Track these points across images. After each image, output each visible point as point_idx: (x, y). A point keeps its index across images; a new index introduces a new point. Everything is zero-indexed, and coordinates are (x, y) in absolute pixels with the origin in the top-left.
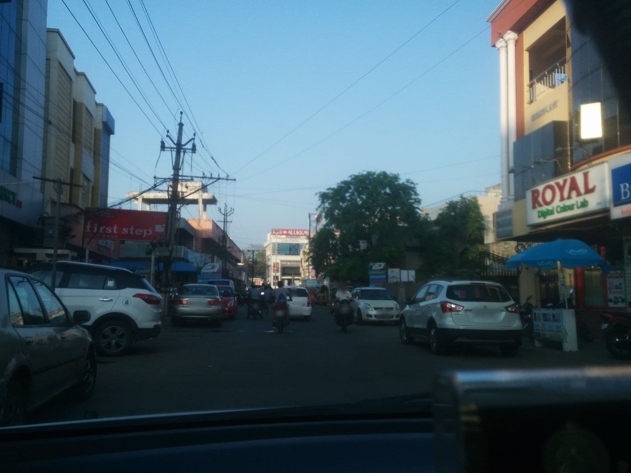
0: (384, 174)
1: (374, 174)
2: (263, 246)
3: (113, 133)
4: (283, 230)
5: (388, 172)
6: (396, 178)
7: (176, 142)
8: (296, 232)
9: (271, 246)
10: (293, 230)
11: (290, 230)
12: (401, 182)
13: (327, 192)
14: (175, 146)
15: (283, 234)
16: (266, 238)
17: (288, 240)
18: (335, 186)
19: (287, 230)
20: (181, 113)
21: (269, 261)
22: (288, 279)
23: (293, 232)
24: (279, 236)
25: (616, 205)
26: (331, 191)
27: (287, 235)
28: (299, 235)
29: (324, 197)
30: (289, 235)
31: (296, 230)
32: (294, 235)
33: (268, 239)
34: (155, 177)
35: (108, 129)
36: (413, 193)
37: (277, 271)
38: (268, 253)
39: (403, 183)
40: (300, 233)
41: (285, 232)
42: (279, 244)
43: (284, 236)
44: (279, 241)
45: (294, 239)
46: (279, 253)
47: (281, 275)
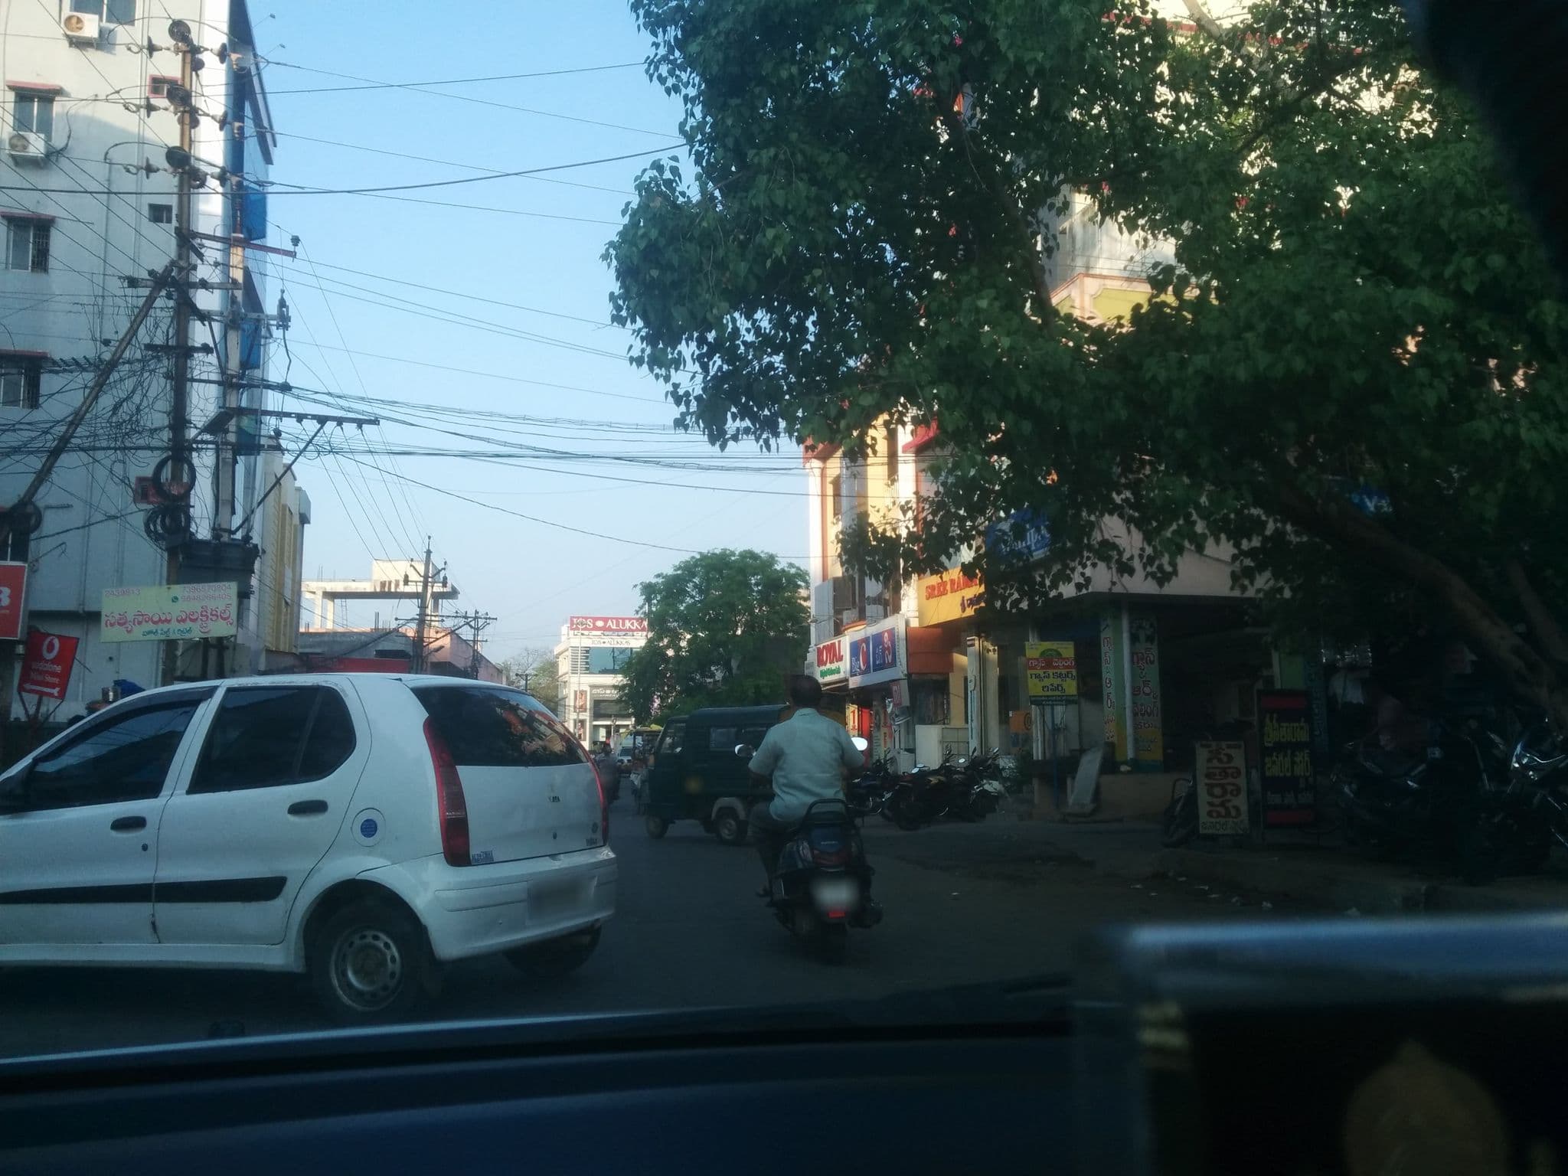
0: (751, 555)
1: (733, 554)
2: (551, 652)
3: (309, 523)
4: (595, 619)
5: (757, 550)
6: (772, 559)
7: (422, 574)
8: (624, 625)
9: (569, 653)
10: (617, 619)
11: (612, 619)
12: (778, 567)
13: (654, 581)
14: (422, 579)
15: (596, 628)
16: (559, 635)
17: (607, 639)
18: (670, 571)
19: (605, 620)
20: (429, 537)
21: (565, 688)
22: (608, 727)
23: (618, 625)
24: (586, 633)
25: (852, 676)
26: (660, 580)
27: (604, 629)
28: (630, 630)
29: (649, 590)
30: (610, 629)
31: (624, 620)
32: (621, 630)
33: (564, 638)
34: (396, 619)
35: (304, 519)
36: (803, 584)
37: (583, 709)
38: (564, 666)
39: (783, 571)
40: (632, 624)
41: (600, 624)
42: (588, 650)
43: (599, 633)
44: (587, 642)
45: (619, 639)
46: (587, 669)
47: (590, 717)
